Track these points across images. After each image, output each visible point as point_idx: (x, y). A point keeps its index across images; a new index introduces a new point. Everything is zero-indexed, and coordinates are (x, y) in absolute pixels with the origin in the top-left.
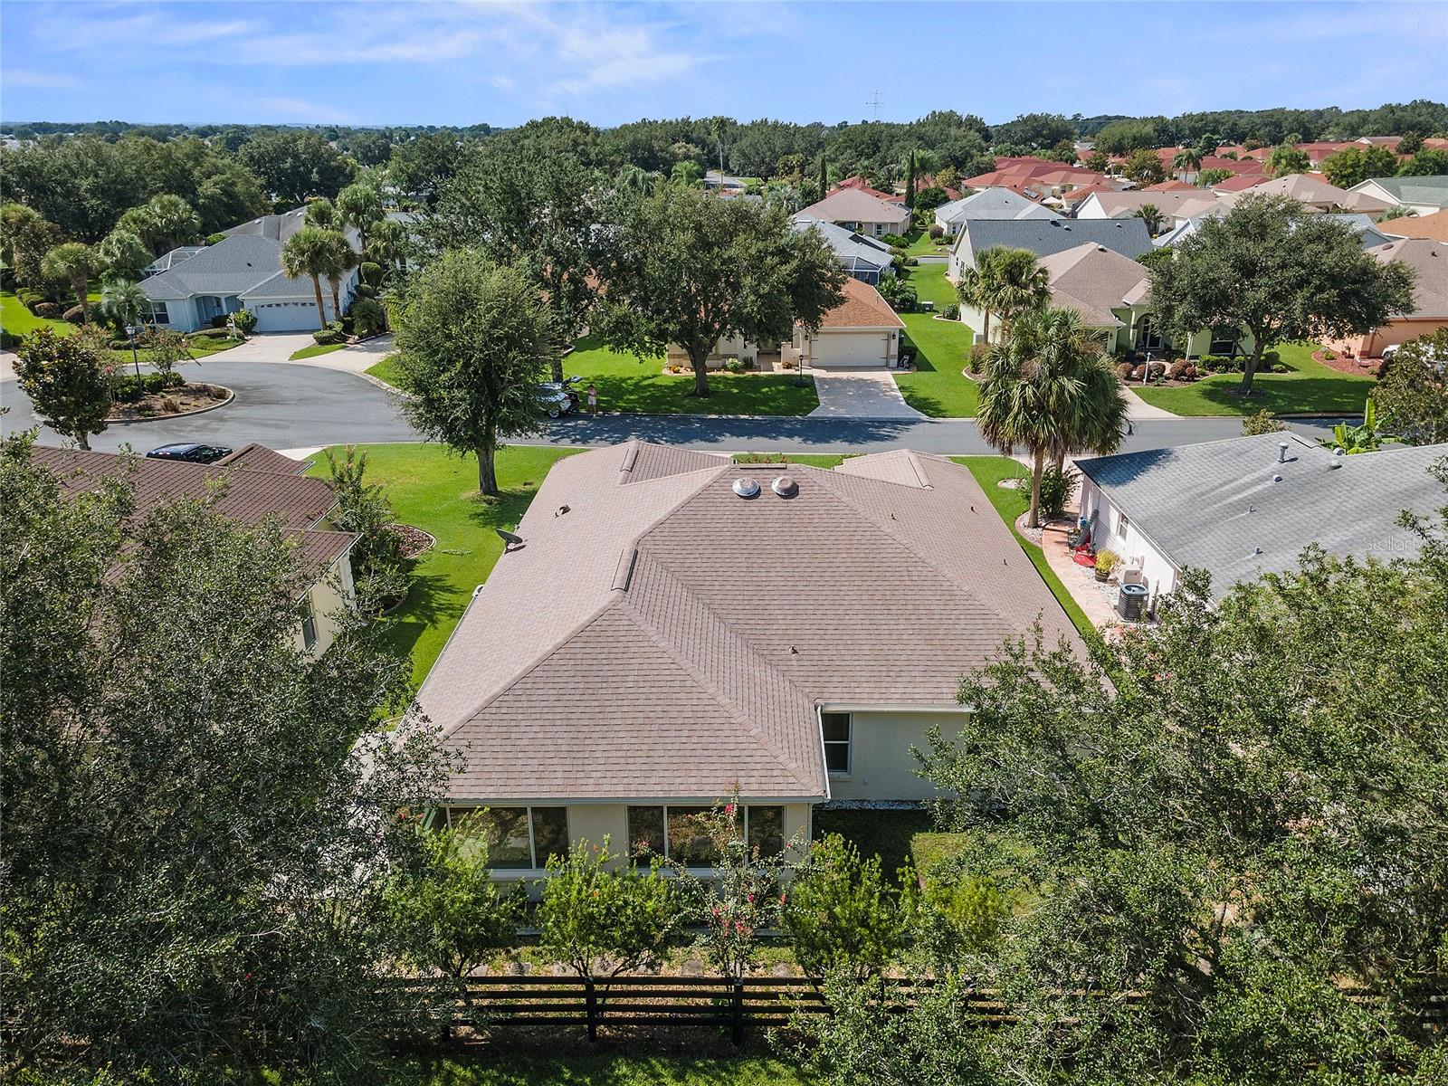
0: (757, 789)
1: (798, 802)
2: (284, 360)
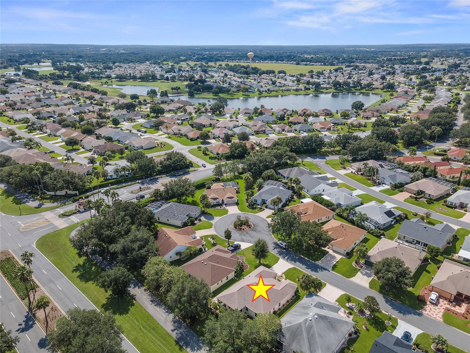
2: (265, 218)
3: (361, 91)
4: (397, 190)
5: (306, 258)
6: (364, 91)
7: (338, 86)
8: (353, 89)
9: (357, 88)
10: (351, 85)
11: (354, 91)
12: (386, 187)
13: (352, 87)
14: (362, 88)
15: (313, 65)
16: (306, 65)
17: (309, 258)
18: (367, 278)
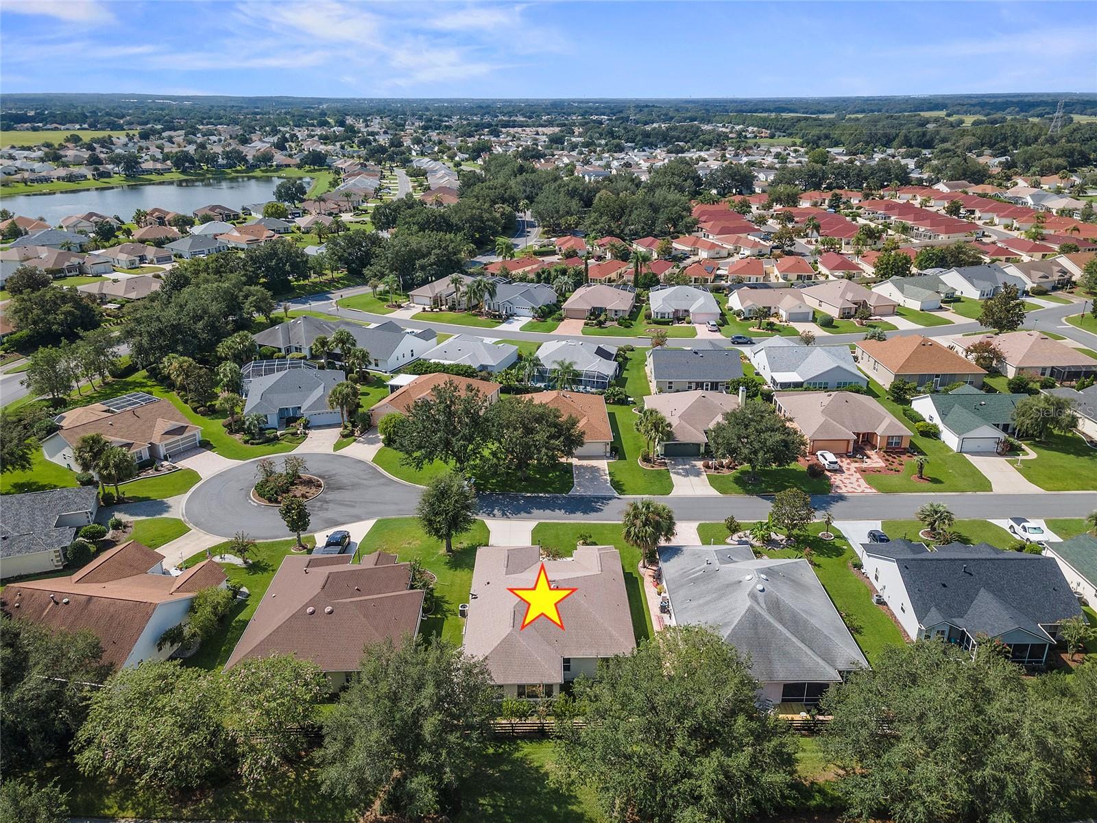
0: (546, 681)
1: (556, 684)
2: (331, 451)
3: (251, 174)
4: (549, 320)
5: (540, 495)
6: (258, 173)
7: (187, 164)
8: (229, 171)
9: (239, 168)
10: (220, 161)
11: (234, 174)
12: (525, 320)
13: (223, 166)
14: (253, 167)
15: (56, 129)
16: (35, 129)
17: (549, 492)
18: (697, 478)
